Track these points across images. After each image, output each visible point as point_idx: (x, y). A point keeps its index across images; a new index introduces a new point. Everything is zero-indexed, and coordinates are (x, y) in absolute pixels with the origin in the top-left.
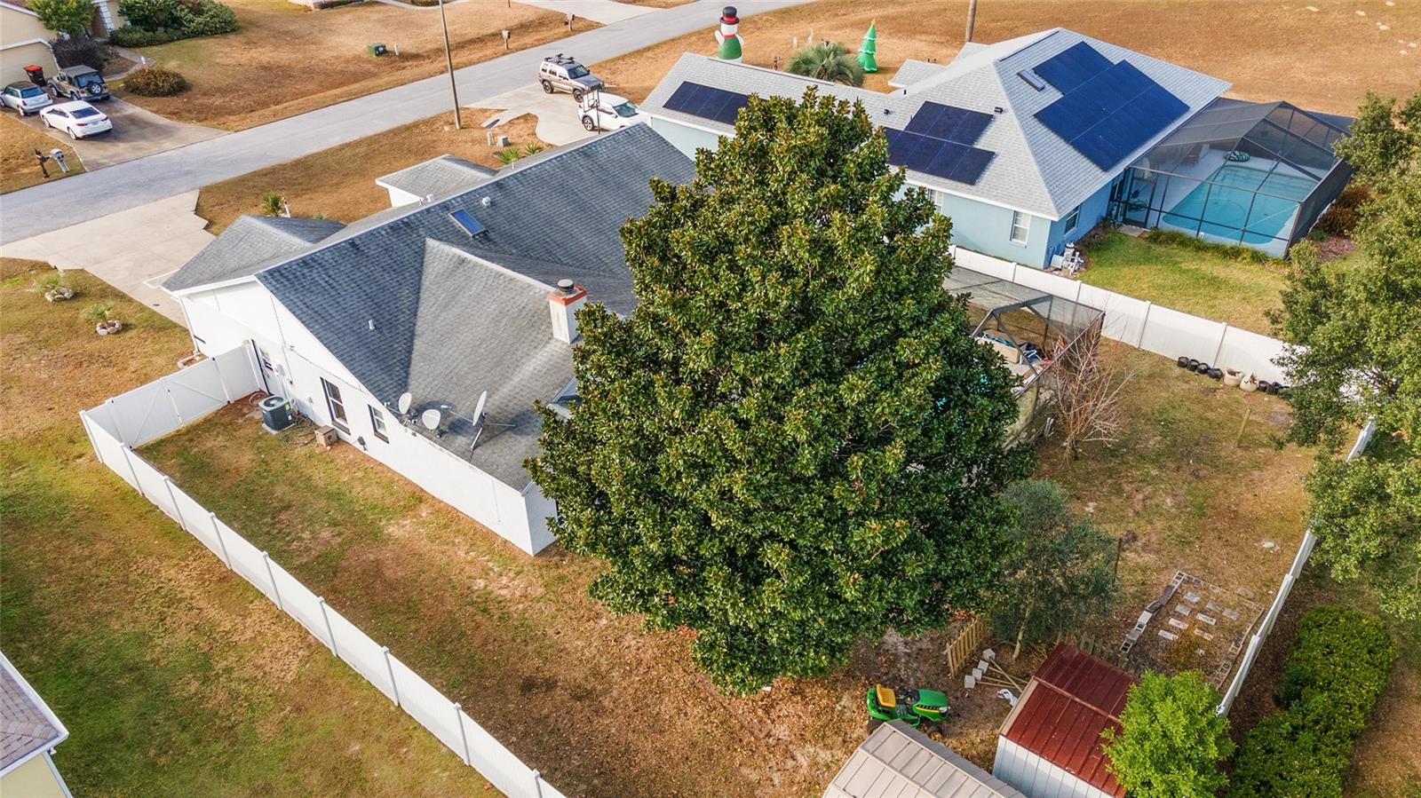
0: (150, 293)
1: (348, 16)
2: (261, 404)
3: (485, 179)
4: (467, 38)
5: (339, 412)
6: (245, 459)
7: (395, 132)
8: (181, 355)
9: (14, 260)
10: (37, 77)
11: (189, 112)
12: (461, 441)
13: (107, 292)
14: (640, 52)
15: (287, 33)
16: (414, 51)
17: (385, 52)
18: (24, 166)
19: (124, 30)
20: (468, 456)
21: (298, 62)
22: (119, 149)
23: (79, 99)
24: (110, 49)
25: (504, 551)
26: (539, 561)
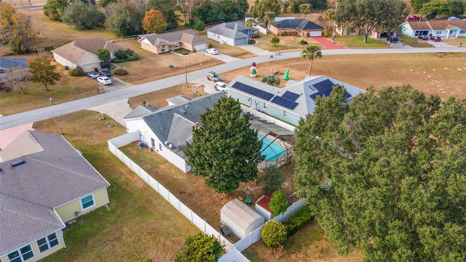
0: (119, 119)
1: (165, 57)
2: (139, 142)
3: (188, 101)
4: (193, 64)
5: (154, 145)
6: (135, 152)
7: (172, 87)
8: (124, 132)
9: (92, 111)
10: (96, 70)
11: (127, 79)
12: (175, 150)
13: (110, 119)
14: (233, 71)
15: (150, 60)
16: (179, 67)
17: (173, 67)
18: (93, 90)
19: (114, 59)
20: (176, 153)
21: (152, 68)
22: (112, 88)
23: (105, 76)
24: (112, 63)
25: (181, 172)
26: (187, 174)
